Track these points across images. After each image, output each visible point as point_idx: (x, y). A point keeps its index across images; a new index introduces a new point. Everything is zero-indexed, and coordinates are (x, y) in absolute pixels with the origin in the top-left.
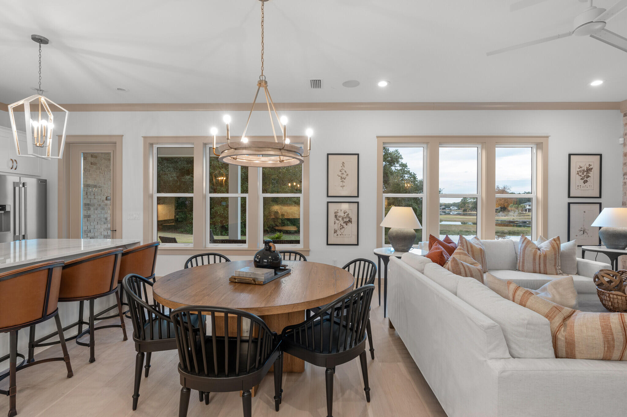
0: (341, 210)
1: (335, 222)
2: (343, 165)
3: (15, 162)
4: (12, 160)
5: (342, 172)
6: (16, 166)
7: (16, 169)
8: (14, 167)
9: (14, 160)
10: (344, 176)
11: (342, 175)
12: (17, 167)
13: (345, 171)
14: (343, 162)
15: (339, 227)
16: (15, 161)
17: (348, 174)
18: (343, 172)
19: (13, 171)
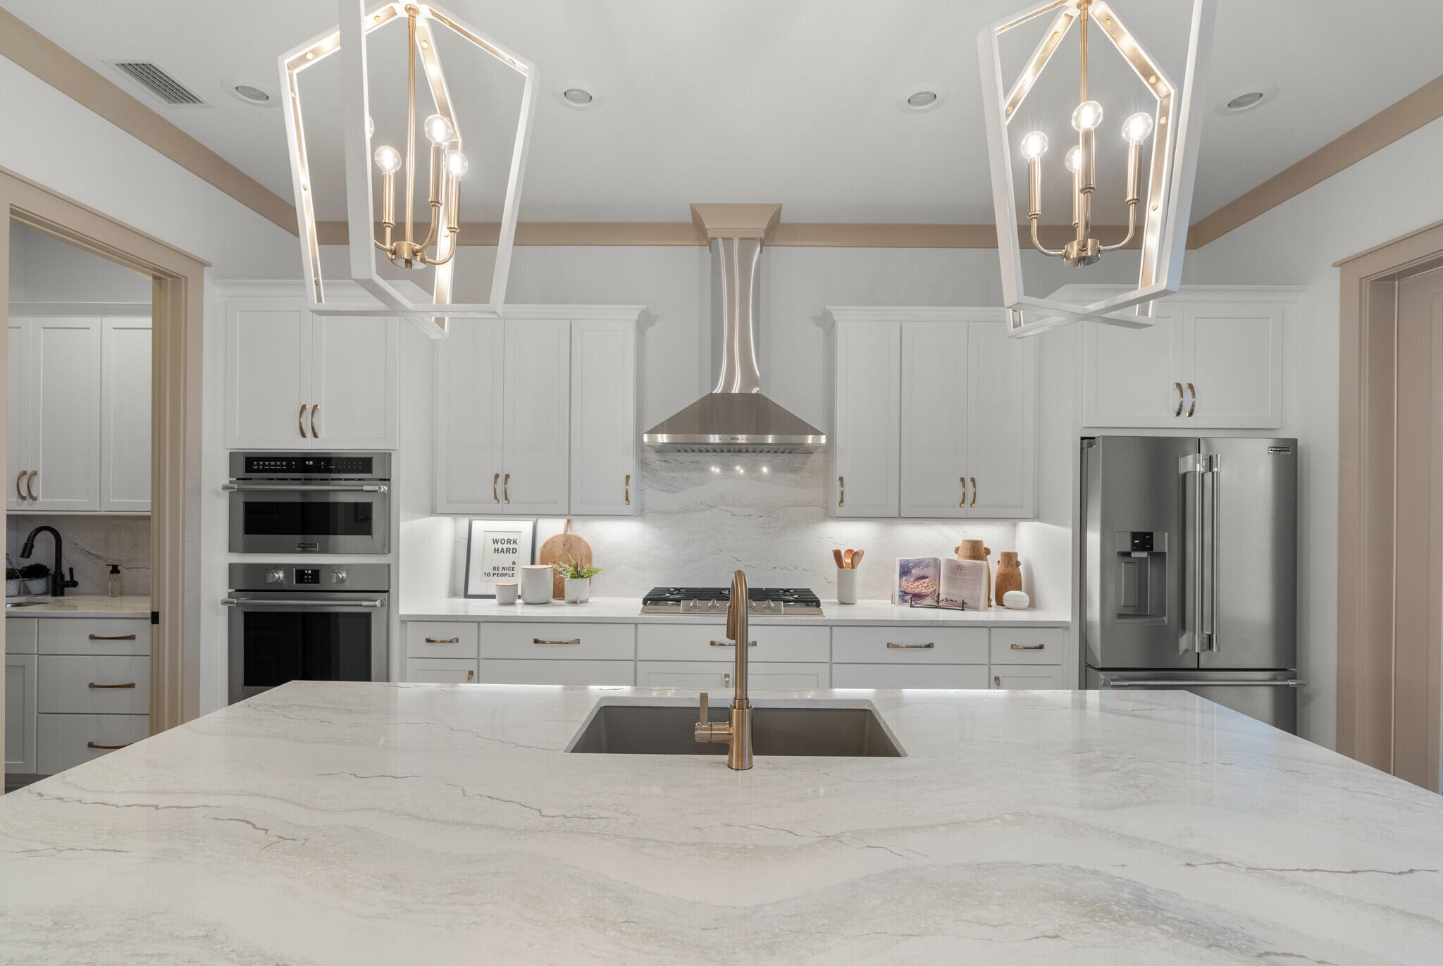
3: (1187, 392)
4: (1179, 385)
6: (1190, 406)
7: (1191, 414)
8: (1187, 408)
9: (1184, 386)
12: (1193, 406)
16: (1191, 386)
19: (1184, 421)
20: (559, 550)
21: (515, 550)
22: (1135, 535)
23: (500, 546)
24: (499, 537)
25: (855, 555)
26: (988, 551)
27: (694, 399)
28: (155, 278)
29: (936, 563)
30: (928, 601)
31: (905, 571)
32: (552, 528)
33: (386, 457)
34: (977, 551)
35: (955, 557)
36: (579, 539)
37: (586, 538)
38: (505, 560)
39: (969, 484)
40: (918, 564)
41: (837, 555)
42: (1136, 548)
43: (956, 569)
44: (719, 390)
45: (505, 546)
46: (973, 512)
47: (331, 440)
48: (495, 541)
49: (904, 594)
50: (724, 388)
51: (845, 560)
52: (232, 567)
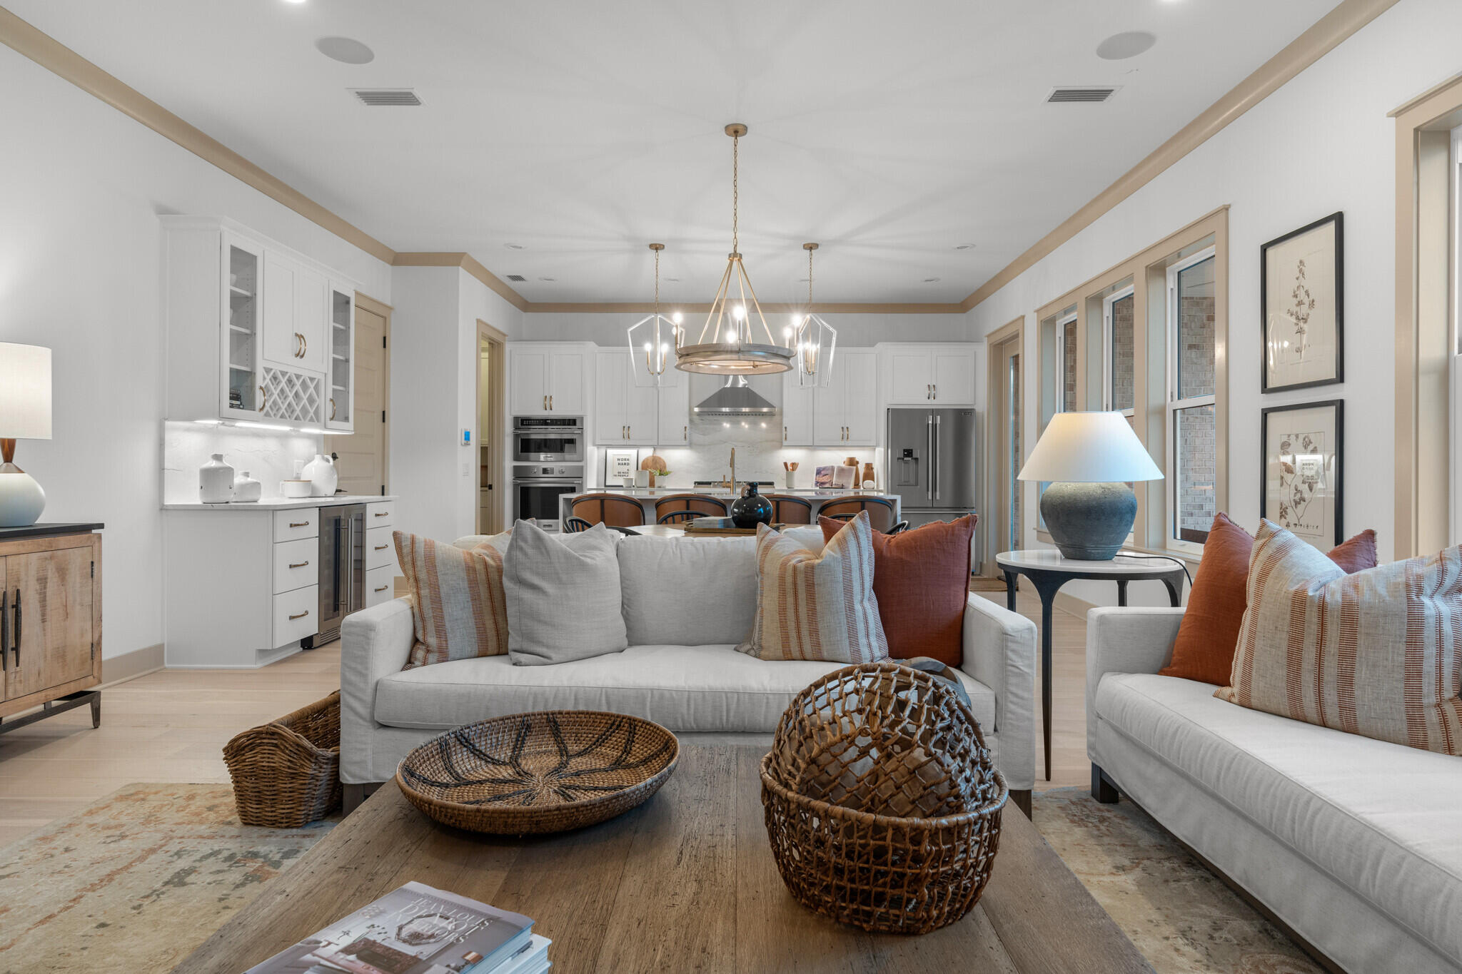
0: (1297, 436)
1: (1282, 478)
2: (1301, 271)
3: (933, 389)
4: (929, 385)
5: (1298, 299)
6: (933, 393)
7: (934, 398)
8: (932, 396)
9: (932, 386)
10: (1304, 310)
11: (1298, 309)
12: (935, 395)
13: (1307, 292)
14: (1301, 262)
15: (1292, 496)
16: (934, 386)
17: (1313, 301)
18: (1302, 295)
19: (932, 401)
20: (650, 463)
21: (628, 464)
22: (905, 451)
23: (621, 462)
24: (620, 457)
25: (794, 465)
26: (858, 463)
27: (717, 390)
28: (490, 343)
29: (833, 468)
30: (827, 486)
31: (819, 472)
32: (646, 453)
33: (582, 419)
34: (852, 462)
35: (843, 466)
36: (660, 458)
37: (663, 458)
38: (624, 468)
39: (845, 429)
40: (824, 469)
41: (786, 464)
42: (905, 456)
43: (841, 470)
44: (728, 385)
45: (624, 462)
46: (849, 443)
47: (558, 412)
48: (618, 460)
49: (817, 482)
50: (732, 384)
51: (791, 468)
52: (515, 467)
